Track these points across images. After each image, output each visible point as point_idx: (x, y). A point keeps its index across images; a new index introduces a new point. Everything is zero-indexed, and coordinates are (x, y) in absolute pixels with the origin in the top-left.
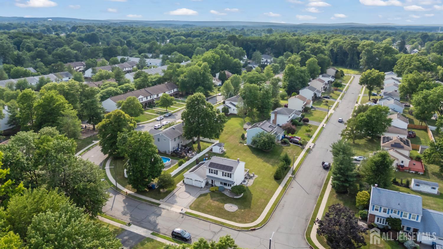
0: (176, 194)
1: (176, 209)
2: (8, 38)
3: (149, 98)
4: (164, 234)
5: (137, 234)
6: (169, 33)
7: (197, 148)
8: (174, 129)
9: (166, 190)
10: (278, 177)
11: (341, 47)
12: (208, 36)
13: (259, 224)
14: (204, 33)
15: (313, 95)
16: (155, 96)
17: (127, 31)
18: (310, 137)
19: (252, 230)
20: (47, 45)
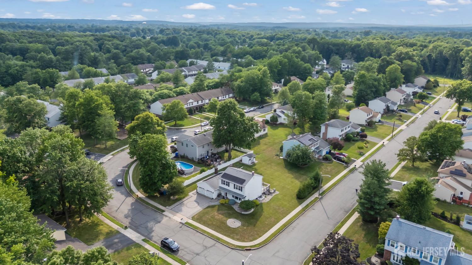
0: (185, 202)
1: (177, 218)
2: (94, 40)
3: (200, 103)
4: (155, 242)
5: (129, 238)
6: (252, 36)
7: (227, 157)
8: (205, 135)
9: (177, 197)
10: (301, 196)
11: (441, 53)
12: (293, 39)
13: (257, 244)
14: (289, 35)
15: (385, 108)
16: (207, 101)
17: (211, 34)
18: (361, 154)
19: (247, 250)
20: (127, 47)
